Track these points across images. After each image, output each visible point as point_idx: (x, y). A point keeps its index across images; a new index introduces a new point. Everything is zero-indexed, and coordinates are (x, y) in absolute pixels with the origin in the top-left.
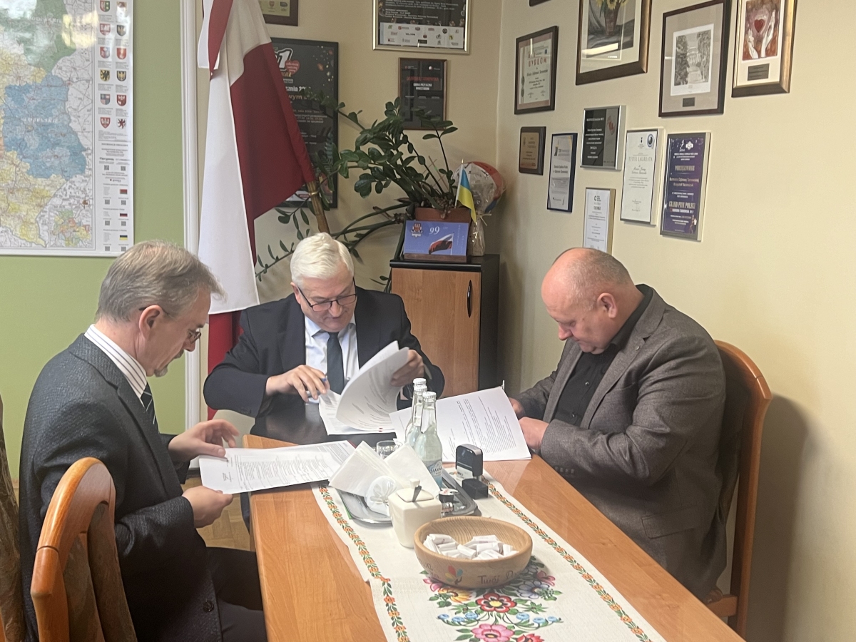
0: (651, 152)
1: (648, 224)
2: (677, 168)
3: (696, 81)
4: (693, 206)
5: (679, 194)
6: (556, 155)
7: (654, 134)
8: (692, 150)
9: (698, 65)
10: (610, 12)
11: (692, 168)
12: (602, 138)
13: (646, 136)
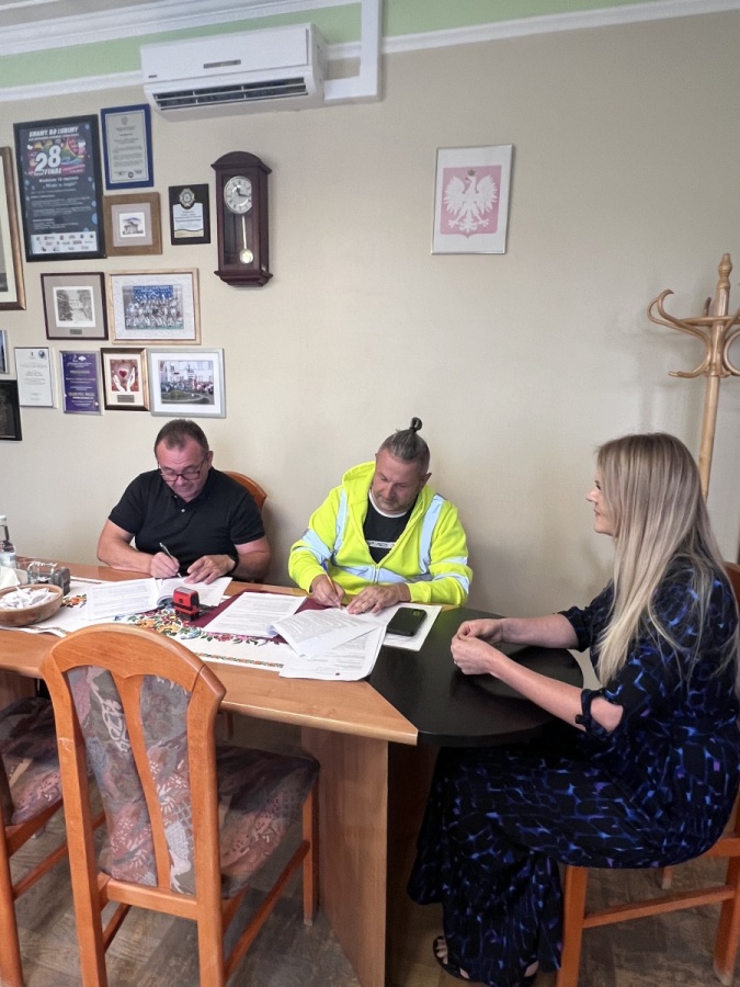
0: (44, 362)
1: (52, 407)
2: (72, 372)
3: (80, 319)
4: (93, 394)
5: (78, 388)
7: (46, 351)
8: (84, 361)
9: (82, 310)
11: (88, 372)
13: (36, 352)
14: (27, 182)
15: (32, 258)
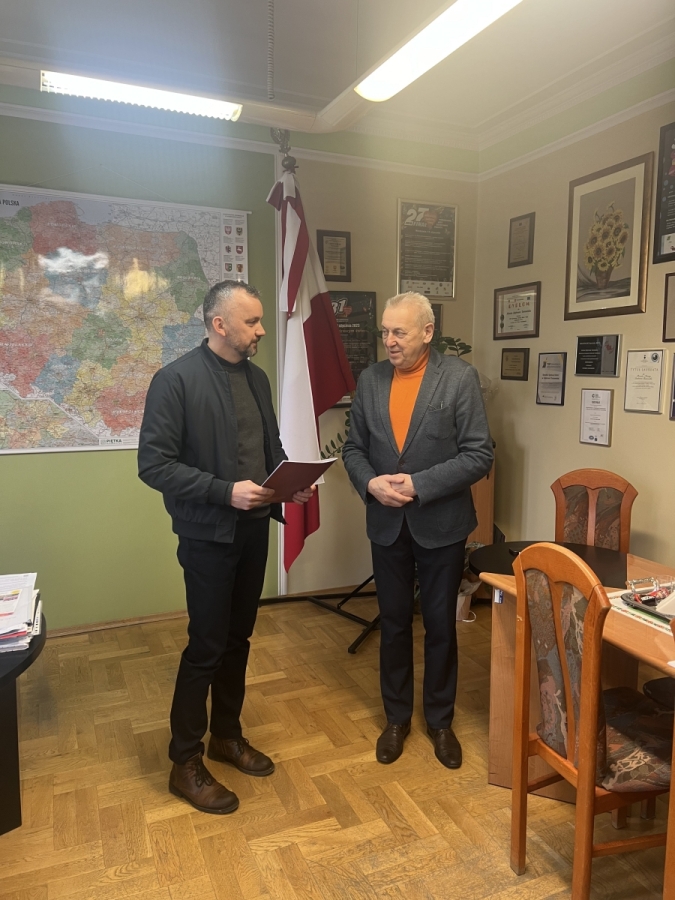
1: (657, 412)
6: (544, 366)
7: (660, 353)
10: (602, 272)
12: (600, 356)
13: (649, 354)
14: (666, 183)
15: (659, 259)
